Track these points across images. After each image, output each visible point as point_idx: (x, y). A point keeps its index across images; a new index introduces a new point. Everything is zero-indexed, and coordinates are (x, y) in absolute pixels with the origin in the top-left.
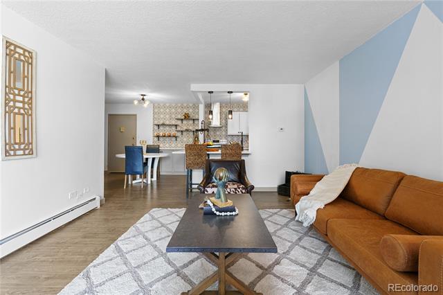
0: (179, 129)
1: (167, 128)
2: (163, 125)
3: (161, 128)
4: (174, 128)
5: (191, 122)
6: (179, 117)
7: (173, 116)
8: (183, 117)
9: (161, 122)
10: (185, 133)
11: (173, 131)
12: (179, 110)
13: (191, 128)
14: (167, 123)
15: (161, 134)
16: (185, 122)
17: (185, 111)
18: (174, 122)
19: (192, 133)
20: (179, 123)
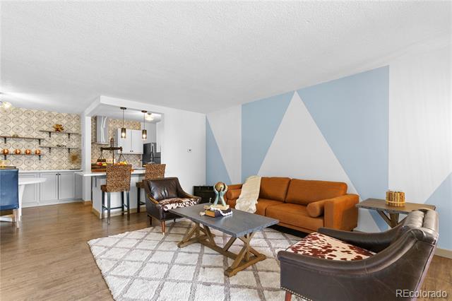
0: (44, 144)
1: (23, 142)
2: (16, 137)
3: (11, 142)
4: (35, 143)
5: (65, 136)
6: (45, 128)
7: (34, 127)
8: (53, 130)
9: (12, 133)
10: (54, 151)
11: (34, 147)
12: (45, 120)
13: (65, 144)
14: (23, 134)
15: (12, 150)
16: (54, 136)
17: (55, 121)
18: (35, 135)
19: (65, 151)
20: (45, 136)
